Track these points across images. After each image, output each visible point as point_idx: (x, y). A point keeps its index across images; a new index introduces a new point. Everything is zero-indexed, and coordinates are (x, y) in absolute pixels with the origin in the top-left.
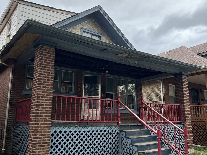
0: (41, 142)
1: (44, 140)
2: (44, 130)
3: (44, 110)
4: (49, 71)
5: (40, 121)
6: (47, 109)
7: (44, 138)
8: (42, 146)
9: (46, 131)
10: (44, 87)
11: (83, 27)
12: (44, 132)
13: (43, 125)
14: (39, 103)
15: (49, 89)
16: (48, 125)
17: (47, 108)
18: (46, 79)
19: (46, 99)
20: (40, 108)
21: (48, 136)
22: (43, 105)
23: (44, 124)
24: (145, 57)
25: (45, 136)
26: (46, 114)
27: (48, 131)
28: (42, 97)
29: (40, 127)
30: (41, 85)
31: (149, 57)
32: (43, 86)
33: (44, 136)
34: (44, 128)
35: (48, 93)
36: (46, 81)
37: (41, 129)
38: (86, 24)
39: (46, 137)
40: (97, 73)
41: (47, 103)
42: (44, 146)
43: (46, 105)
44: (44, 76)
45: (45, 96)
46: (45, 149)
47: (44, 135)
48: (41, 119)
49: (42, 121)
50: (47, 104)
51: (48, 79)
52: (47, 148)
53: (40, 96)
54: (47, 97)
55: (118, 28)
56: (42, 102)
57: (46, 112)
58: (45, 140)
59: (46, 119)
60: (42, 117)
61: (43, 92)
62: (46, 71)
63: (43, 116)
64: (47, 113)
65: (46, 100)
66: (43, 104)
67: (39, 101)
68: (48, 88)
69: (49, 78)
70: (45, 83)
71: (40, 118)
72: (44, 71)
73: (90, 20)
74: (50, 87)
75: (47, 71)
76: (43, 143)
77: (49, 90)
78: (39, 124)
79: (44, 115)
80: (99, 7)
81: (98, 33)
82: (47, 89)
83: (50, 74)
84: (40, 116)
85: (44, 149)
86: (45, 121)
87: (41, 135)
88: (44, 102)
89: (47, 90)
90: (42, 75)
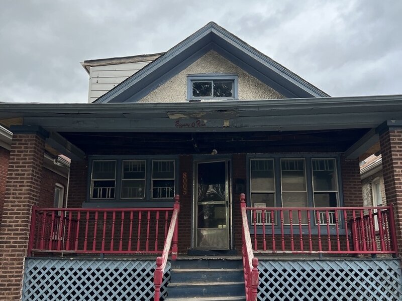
0: (5, 283)
1: (9, 281)
2: (11, 264)
3: (12, 234)
4: (23, 172)
5: (5, 251)
6: (17, 232)
7: (10, 276)
8: (6, 290)
9: (14, 266)
10: (14, 198)
11: (191, 73)
12: (11, 268)
13: (9, 256)
14: (5, 224)
15: (22, 200)
16: (18, 258)
17: (17, 230)
18: (18, 184)
19: (16, 216)
20: (7, 230)
21: (16, 274)
22: (11, 226)
23: (11, 255)
24: (225, 111)
25: (12, 274)
26: (16, 240)
27: (17, 266)
28: (10, 214)
29: (5, 260)
30: (9, 196)
31: (237, 109)
32: (13, 196)
33: (10, 274)
34: (11, 262)
35: (20, 206)
36: (18, 188)
37: (7, 264)
38: (198, 65)
39: (13, 276)
40: (227, 154)
41: (17, 222)
42: (10, 289)
43: (16, 226)
44: (15, 180)
45: (15, 211)
46: (11, 294)
47: (11, 272)
48: (7, 247)
49: (8, 251)
50: (17, 224)
51: (21, 184)
52: (14, 294)
53: (6, 212)
54: (19, 214)
55: (259, 52)
56: (10, 222)
57: (16, 236)
58: (12, 281)
59: (15, 247)
60: (8, 245)
61: (12, 206)
62: (18, 172)
63: (10, 242)
64: (17, 238)
65: (16, 218)
66: (11, 224)
67: (6, 220)
68: (21, 198)
69: (23, 182)
70: (16, 192)
71: (5, 247)
72: (16, 172)
73: (206, 55)
74: (23, 196)
75: (20, 172)
76: (9, 285)
77: (22, 202)
78: (4, 255)
79: (12, 241)
80: (212, 25)
81: (227, 74)
82: (18, 200)
83: (25, 176)
84: (6, 242)
85: (8, 294)
86: (12, 251)
87: (6, 272)
88: (14, 222)
89: (19, 202)
90: (11, 179)
